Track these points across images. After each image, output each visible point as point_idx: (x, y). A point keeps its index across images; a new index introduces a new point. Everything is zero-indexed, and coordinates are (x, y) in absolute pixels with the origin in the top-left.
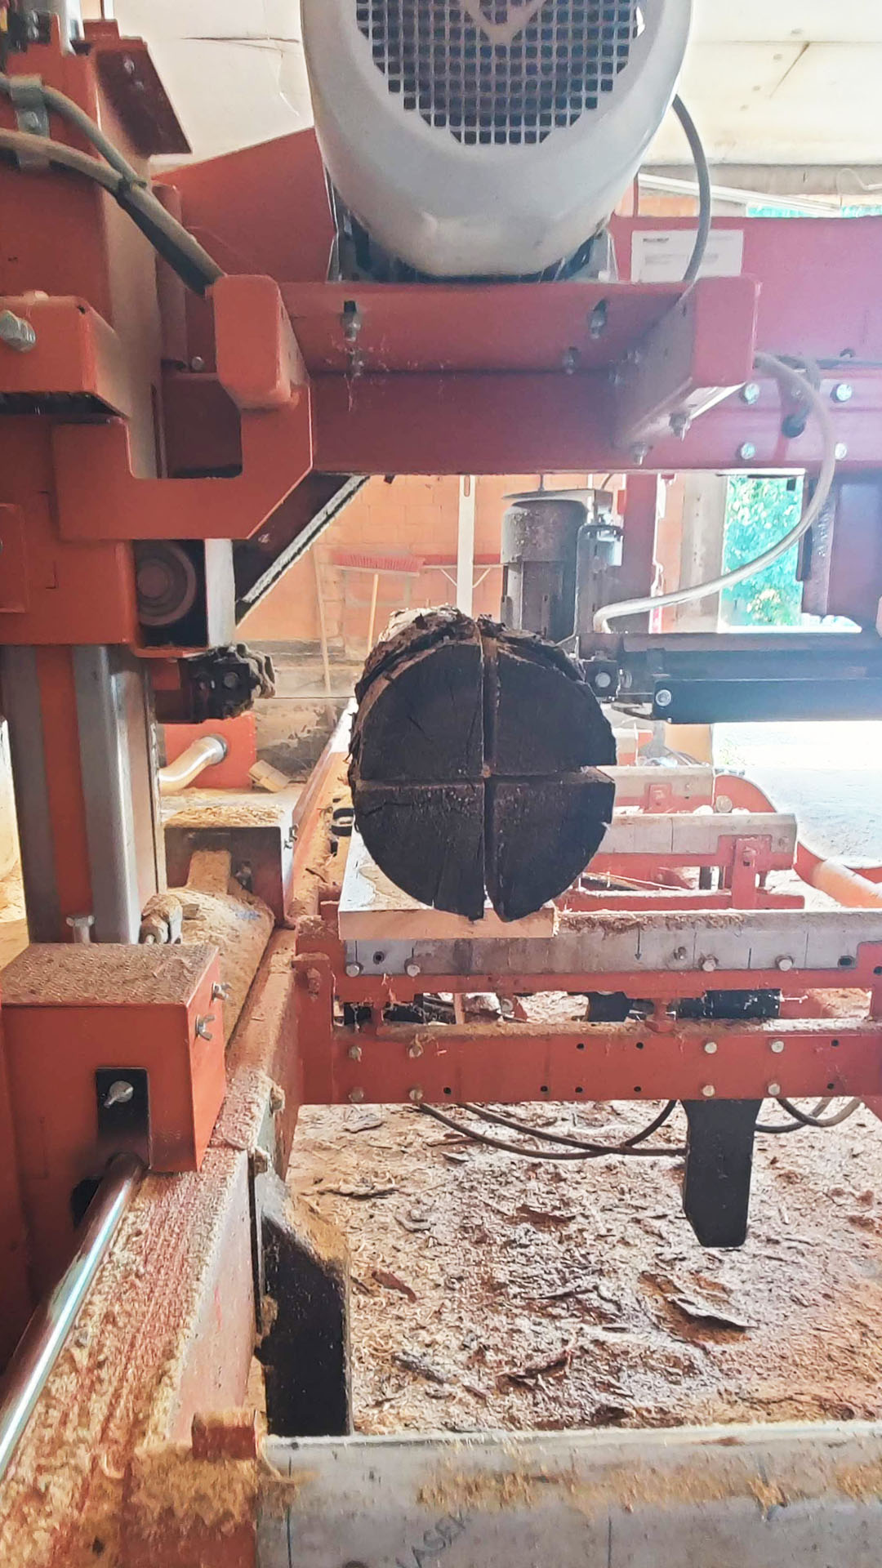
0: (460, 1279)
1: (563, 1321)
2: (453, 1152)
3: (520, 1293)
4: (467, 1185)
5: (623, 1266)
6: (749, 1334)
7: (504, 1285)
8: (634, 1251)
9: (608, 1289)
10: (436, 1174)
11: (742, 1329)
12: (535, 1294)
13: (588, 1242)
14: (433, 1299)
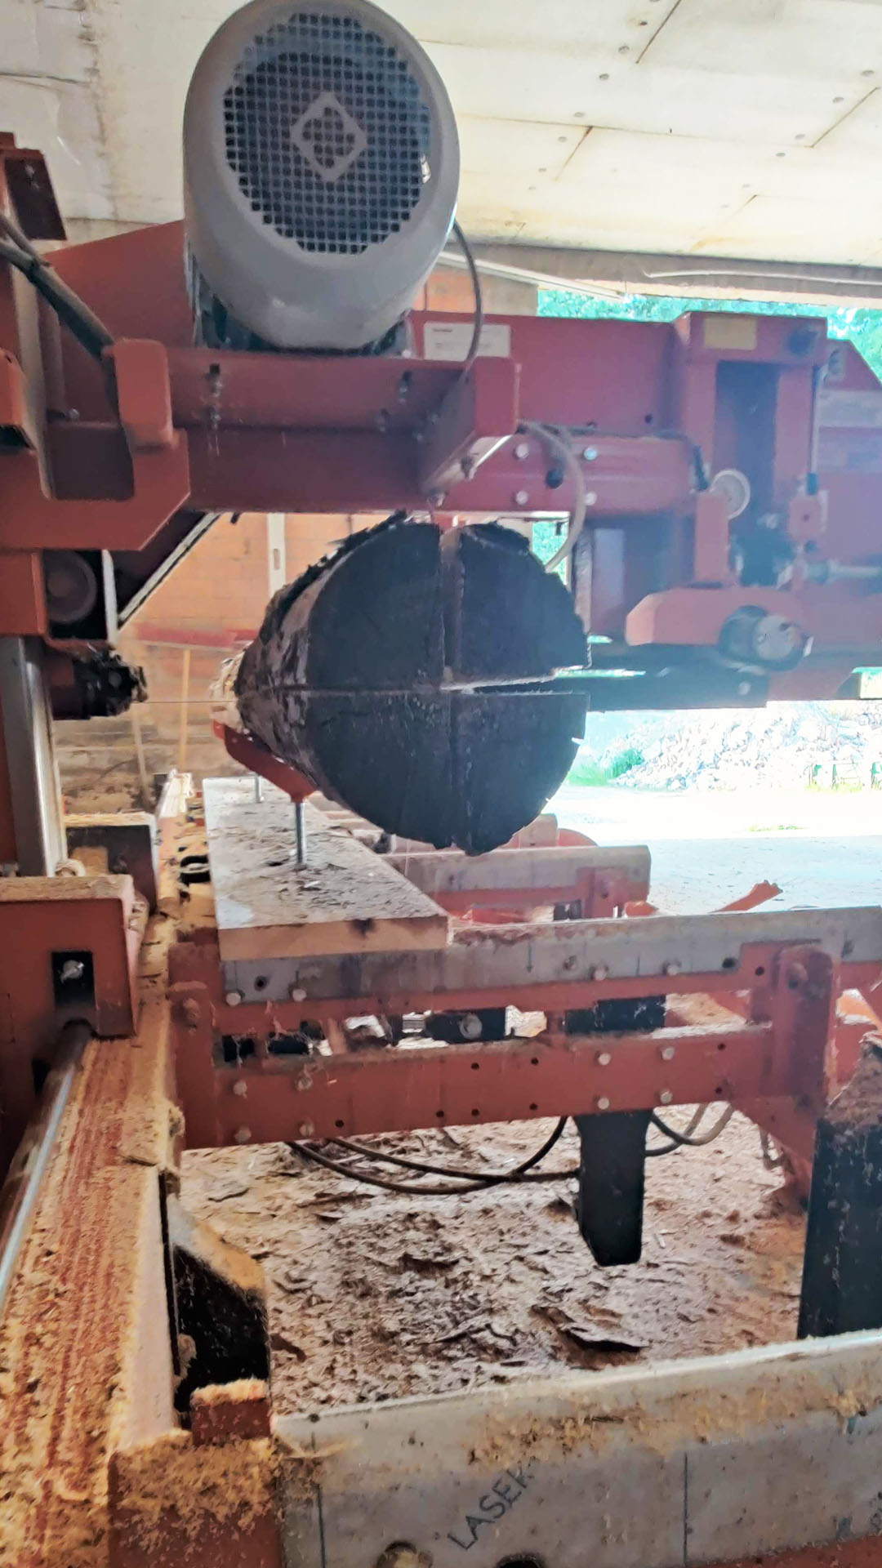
0: (349, 1333)
1: (460, 1361)
2: (325, 1210)
3: (413, 1340)
4: (344, 1241)
5: (512, 1302)
6: (643, 1353)
7: (394, 1334)
8: (521, 1288)
9: (500, 1325)
10: (311, 1233)
11: (636, 1350)
12: (429, 1338)
13: (475, 1284)
14: (321, 1356)
